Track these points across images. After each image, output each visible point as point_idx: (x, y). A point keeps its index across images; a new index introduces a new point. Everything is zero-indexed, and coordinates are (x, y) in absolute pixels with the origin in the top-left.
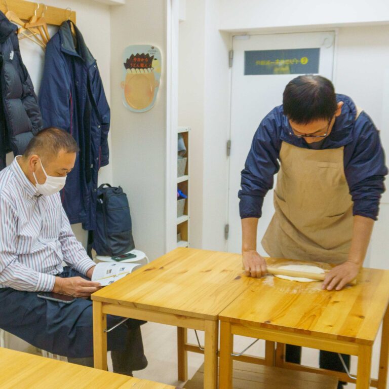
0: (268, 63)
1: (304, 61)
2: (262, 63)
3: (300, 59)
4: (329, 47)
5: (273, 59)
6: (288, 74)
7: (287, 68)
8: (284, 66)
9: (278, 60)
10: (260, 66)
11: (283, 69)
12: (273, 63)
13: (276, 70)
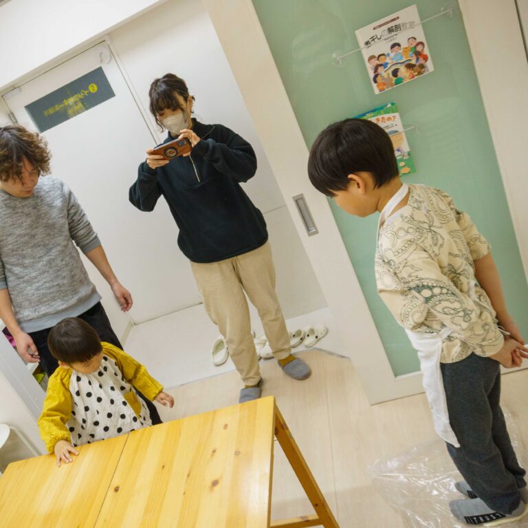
0: (57, 108)
1: (93, 88)
2: (51, 111)
3: (87, 89)
4: (110, 62)
5: (61, 101)
6: (84, 111)
7: (80, 105)
8: (76, 103)
9: (65, 101)
10: (50, 116)
11: (76, 108)
12: (62, 105)
13: (70, 112)
